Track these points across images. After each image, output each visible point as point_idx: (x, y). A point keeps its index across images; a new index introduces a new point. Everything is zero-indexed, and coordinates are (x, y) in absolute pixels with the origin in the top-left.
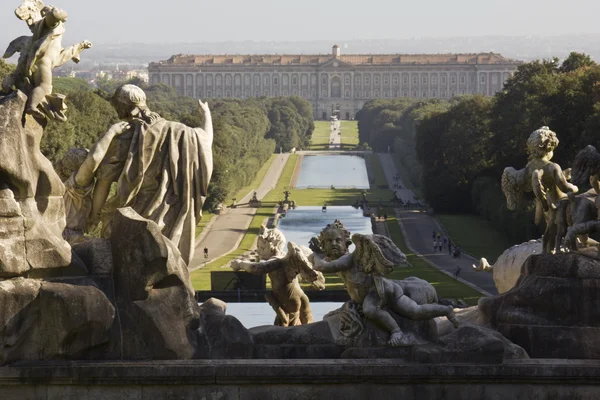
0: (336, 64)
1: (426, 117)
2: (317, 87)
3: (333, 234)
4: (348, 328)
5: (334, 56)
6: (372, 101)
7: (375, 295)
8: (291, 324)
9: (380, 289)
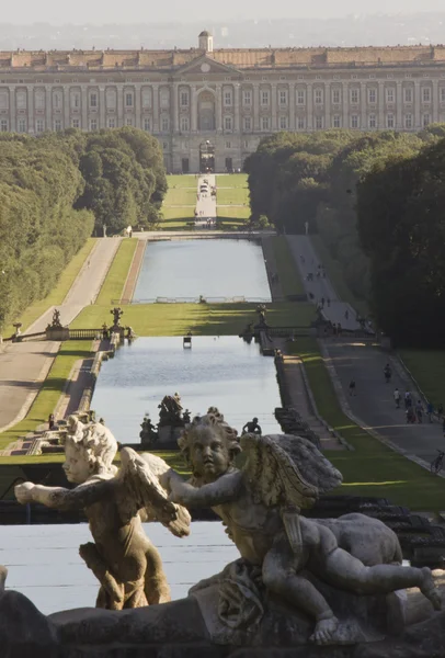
0: (205, 68)
1: (375, 166)
2: (170, 110)
3: (206, 435)
4: (236, 611)
5: (202, 52)
6: (274, 137)
7: (284, 549)
8: (129, 603)
9: (295, 536)
